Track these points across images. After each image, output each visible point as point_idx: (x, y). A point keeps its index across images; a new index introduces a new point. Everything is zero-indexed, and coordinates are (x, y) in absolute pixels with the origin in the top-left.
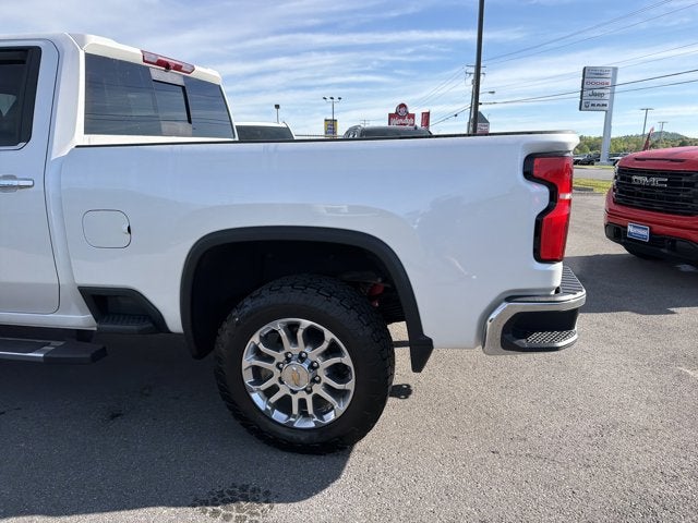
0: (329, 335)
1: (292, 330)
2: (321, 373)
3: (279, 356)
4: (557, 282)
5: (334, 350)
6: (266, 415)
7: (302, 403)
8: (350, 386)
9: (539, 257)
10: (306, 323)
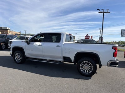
0: (90, 63)
1: (86, 62)
2: (89, 67)
3: (84, 65)
4: (116, 59)
5: (91, 65)
6: (82, 72)
7: (86, 71)
8: (92, 69)
9: (114, 57)
10: (88, 62)
